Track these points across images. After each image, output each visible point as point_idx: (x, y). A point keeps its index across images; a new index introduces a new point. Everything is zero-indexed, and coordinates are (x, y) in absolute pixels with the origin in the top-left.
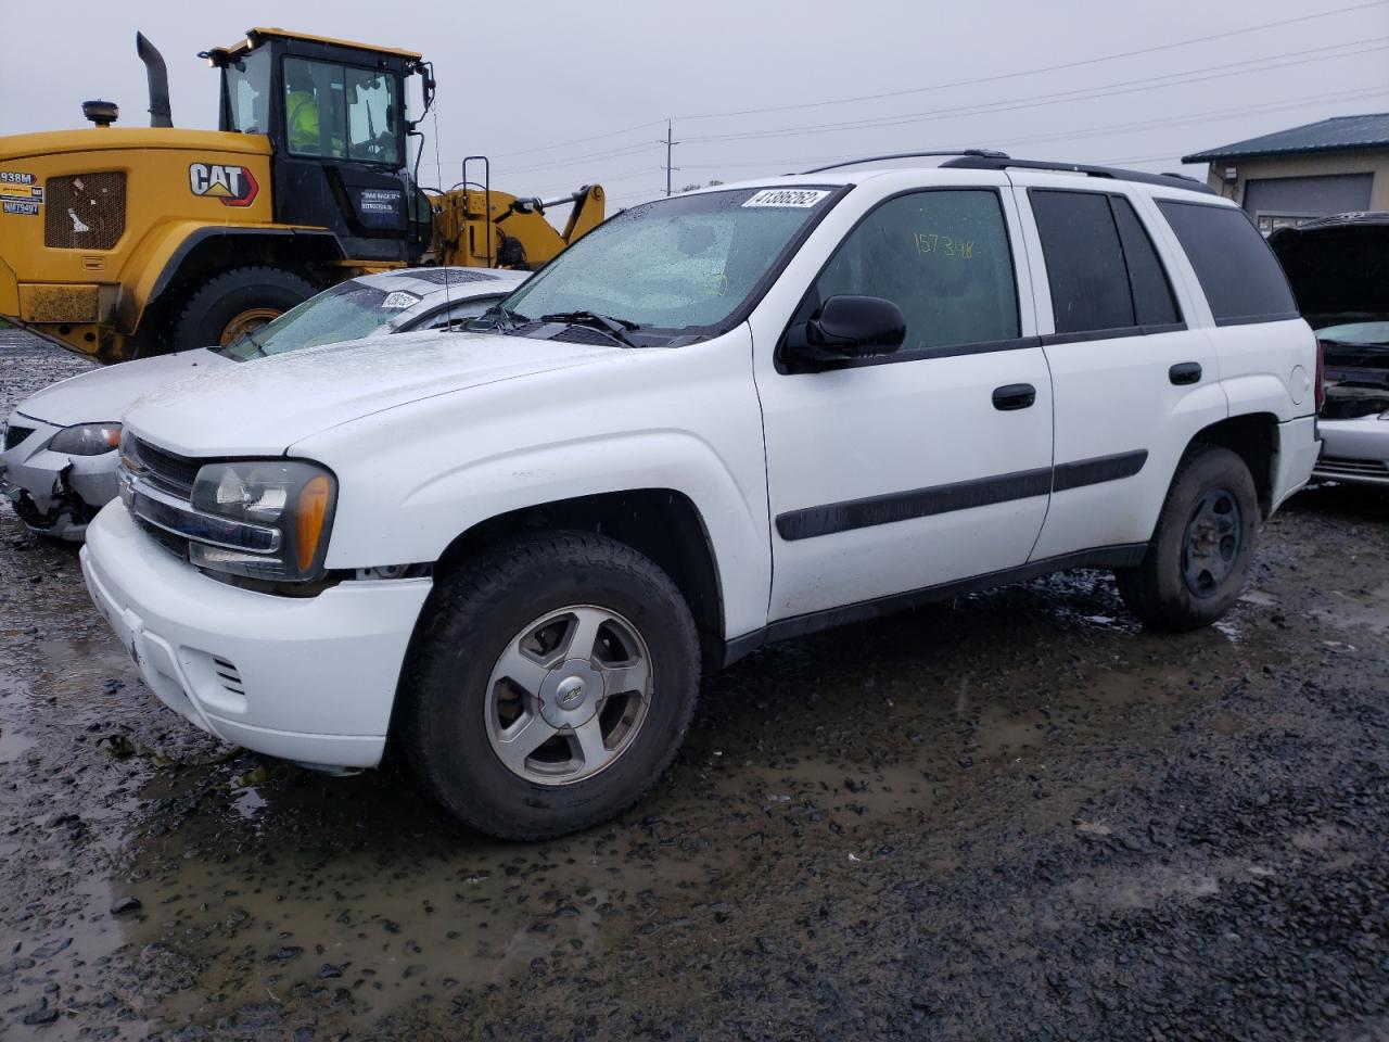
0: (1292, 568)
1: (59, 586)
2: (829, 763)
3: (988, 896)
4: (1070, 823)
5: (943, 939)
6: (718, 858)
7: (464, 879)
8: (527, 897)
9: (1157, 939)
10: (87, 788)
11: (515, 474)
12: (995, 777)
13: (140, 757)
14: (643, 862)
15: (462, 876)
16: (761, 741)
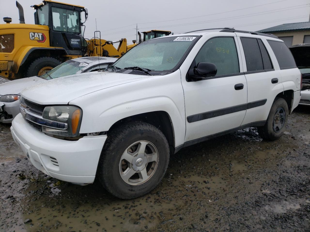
0: (292, 125)
1: (2, 135)
2: (198, 176)
3: (246, 210)
4: (260, 190)
5: (238, 223)
6: (177, 202)
7: (114, 210)
8: (131, 215)
9: (290, 221)
10: (14, 188)
11: (127, 108)
12: (239, 178)
13: (27, 179)
14: (159, 204)
15: (114, 209)
16: (181, 171)
